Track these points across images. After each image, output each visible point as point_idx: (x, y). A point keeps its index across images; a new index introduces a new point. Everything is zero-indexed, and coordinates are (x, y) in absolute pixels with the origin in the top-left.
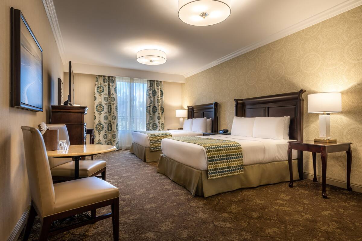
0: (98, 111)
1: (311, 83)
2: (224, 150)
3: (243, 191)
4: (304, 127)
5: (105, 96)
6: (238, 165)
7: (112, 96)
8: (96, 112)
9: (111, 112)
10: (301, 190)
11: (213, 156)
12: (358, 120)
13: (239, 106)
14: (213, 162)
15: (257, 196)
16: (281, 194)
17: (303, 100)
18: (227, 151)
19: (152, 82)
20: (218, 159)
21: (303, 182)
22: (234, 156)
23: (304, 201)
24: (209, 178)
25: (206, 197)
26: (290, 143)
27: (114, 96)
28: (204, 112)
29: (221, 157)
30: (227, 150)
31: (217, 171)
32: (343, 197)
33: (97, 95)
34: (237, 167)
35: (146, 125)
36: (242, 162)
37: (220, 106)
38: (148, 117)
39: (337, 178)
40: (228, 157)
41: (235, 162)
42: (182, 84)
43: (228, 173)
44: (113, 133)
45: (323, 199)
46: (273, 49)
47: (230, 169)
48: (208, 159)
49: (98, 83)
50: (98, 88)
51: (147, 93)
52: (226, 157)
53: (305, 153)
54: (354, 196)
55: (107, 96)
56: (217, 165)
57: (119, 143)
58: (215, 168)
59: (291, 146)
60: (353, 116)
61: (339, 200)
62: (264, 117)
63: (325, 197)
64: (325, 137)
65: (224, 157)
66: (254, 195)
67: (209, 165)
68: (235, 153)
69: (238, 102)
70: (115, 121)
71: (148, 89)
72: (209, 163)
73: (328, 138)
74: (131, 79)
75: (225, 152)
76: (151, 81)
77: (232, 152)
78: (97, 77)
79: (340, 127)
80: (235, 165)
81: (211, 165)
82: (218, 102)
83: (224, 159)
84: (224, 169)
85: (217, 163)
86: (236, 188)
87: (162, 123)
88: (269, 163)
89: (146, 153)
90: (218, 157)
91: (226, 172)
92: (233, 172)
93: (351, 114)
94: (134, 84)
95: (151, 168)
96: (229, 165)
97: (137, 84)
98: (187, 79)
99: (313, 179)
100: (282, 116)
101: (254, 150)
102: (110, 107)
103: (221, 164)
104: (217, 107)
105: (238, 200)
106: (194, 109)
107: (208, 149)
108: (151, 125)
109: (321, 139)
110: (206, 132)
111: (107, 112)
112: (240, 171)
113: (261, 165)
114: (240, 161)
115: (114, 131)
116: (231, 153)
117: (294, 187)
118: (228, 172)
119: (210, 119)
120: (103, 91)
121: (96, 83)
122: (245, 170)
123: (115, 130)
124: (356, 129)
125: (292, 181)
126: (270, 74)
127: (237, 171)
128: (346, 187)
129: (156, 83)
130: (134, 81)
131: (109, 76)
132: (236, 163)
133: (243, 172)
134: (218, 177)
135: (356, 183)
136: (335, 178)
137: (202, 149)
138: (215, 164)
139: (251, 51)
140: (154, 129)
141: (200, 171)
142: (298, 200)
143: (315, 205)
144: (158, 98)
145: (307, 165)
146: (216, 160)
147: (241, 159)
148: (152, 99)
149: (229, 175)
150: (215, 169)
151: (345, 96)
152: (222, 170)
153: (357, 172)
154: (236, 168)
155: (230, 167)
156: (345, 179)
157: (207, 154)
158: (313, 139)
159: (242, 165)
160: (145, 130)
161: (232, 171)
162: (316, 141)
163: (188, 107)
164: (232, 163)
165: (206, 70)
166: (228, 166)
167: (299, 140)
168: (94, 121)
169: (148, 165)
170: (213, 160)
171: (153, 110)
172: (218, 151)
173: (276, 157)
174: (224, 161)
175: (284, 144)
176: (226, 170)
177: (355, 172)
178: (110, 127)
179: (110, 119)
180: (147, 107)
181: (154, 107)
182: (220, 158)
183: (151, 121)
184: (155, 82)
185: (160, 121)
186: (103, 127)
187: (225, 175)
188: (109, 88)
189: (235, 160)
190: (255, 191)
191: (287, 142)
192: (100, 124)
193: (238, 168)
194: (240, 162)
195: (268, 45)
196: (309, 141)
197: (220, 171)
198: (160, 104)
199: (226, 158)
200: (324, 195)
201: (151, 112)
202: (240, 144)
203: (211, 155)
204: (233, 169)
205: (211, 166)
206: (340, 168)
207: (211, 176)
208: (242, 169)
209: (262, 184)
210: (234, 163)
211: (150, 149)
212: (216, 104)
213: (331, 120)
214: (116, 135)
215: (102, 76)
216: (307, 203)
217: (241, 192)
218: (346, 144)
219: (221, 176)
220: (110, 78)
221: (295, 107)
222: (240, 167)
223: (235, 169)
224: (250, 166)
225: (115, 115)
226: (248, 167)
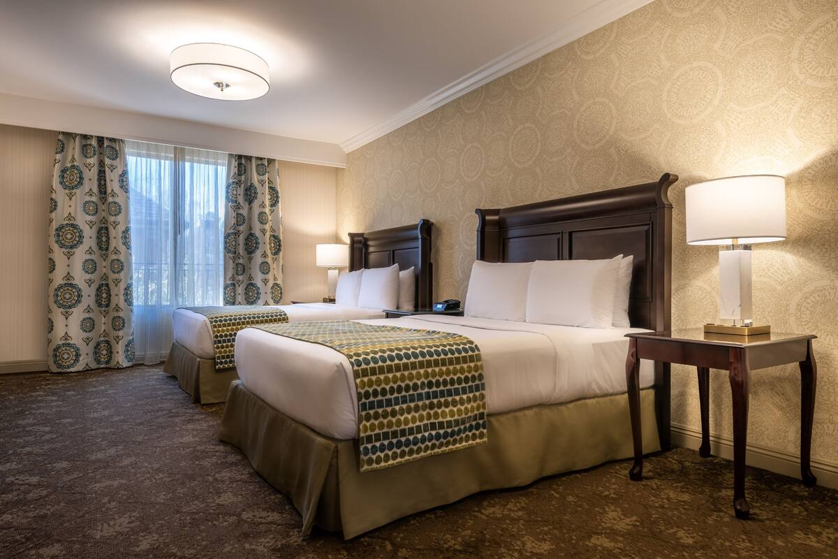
0: (62, 246)
1: (692, 155)
2: (422, 365)
3: (485, 503)
4: (673, 287)
5: (88, 198)
6: (470, 414)
7: (110, 199)
8: (56, 247)
9: (107, 249)
10: (666, 492)
11: (379, 389)
12: (833, 265)
13: (487, 229)
14: (380, 411)
15: (529, 521)
16: (607, 509)
17: (671, 207)
18: (430, 370)
19: (242, 163)
20: (397, 399)
21: (672, 460)
22: (456, 386)
23: (681, 534)
24: (366, 467)
25: (351, 536)
26: (635, 339)
27: (117, 200)
28: (393, 251)
29: (407, 391)
30: (429, 364)
31: (394, 441)
32: (796, 511)
33: (60, 195)
34: (463, 422)
35: (225, 288)
36: (481, 403)
37: (439, 231)
38: (231, 265)
39: (771, 444)
40: (434, 389)
41: (459, 406)
42: (337, 171)
43: (434, 446)
44: (116, 314)
45: (739, 524)
46: (584, 56)
47: (442, 432)
48: (359, 400)
49: (65, 159)
50: (64, 171)
51: (227, 192)
52: (426, 390)
53: (676, 368)
54: (827, 506)
55: (94, 199)
56: (394, 420)
57: (137, 344)
58: (385, 430)
59: (638, 348)
60: (819, 254)
61: (788, 525)
62: (558, 259)
63: (742, 515)
64: (738, 317)
65: (420, 391)
66: (519, 519)
67: (364, 422)
68: (459, 375)
69: (488, 218)
70: (122, 275)
71: (231, 181)
72: (364, 413)
73: (747, 321)
74: (175, 148)
75: (422, 371)
76: (240, 157)
77: (448, 373)
78: (60, 137)
79: (779, 288)
80: (456, 417)
81: (372, 421)
82: (432, 220)
83: (420, 397)
84: (419, 431)
85: (394, 413)
86: (463, 495)
87: (276, 284)
88: (571, 402)
89: (202, 375)
90: (399, 389)
91: (427, 443)
92: (451, 439)
93: (812, 246)
94: (187, 165)
95: (204, 425)
96: (436, 416)
97: (195, 164)
98: (350, 157)
99: (700, 449)
100: (609, 255)
101: (523, 361)
102: (103, 233)
103: (409, 417)
104: (430, 237)
105: (461, 544)
106: (370, 243)
107: (359, 365)
108: (240, 290)
109: (726, 325)
110: (398, 308)
111: (95, 248)
112: (474, 434)
113: (547, 413)
114: (475, 401)
115: (117, 309)
116: (445, 377)
117: (647, 478)
118: (434, 441)
119: (409, 270)
120: (80, 183)
121: (58, 156)
122: (492, 430)
123: (122, 304)
124: (827, 293)
125: (639, 458)
126: (575, 133)
127: (464, 436)
128: (797, 474)
129: (258, 165)
130: (186, 157)
131: (103, 138)
132: (463, 408)
133: (485, 439)
134: (399, 460)
135: (826, 460)
136: (763, 443)
137: (338, 364)
138: (385, 417)
139: (522, 68)
140: (250, 301)
141: (333, 445)
142: (661, 532)
143: (714, 548)
144: (262, 210)
145: (682, 405)
146: (389, 403)
147: (477, 394)
148: (244, 212)
149: (436, 450)
150: (386, 436)
151: (794, 192)
152: (411, 438)
153: (831, 427)
154: (462, 427)
155: (441, 425)
156: (794, 449)
157: (358, 381)
158: (701, 326)
159: (482, 416)
160: (221, 303)
161: (449, 438)
162: (709, 331)
163: (352, 236)
164: (447, 410)
165: (402, 128)
166: (433, 420)
167: (660, 328)
168: (51, 276)
169: (202, 414)
170: (380, 404)
171: (246, 244)
172: (398, 368)
173: (590, 384)
174: (420, 403)
175: (616, 343)
176: (426, 434)
177: (825, 426)
178: (104, 295)
179: (104, 270)
180: (227, 236)
181: (250, 237)
182: (404, 393)
183: (240, 278)
184: (254, 161)
185: (270, 276)
186: (79, 296)
187: (422, 454)
188: (102, 174)
189: (457, 398)
190: (523, 501)
191: (625, 336)
192: (69, 285)
193: (468, 425)
194: (475, 405)
195: (570, 47)
196: (686, 330)
197: (403, 439)
198: (267, 227)
199: (428, 393)
200: (738, 507)
201: (241, 250)
202: (476, 342)
203: (370, 383)
204: (449, 430)
205: (373, 426)
206: (778, 413)
207: (370, 462)
208: (481, 429)
209: (547, 473)
210: (455, 409)
211: (216, 364)
212: (427, 227)
213: (753, 267)
214: (123, 320)
215: (76, 135)
216: (690, 541)
217: (476, 509)
218: (797, 342)
219: (407, 458)
220: (106, 143)
221: (646, 228)
222: (474, 423)
223: (456, 429)
224: (510, 416)
225: (122, 258)
226: (503, 418)
